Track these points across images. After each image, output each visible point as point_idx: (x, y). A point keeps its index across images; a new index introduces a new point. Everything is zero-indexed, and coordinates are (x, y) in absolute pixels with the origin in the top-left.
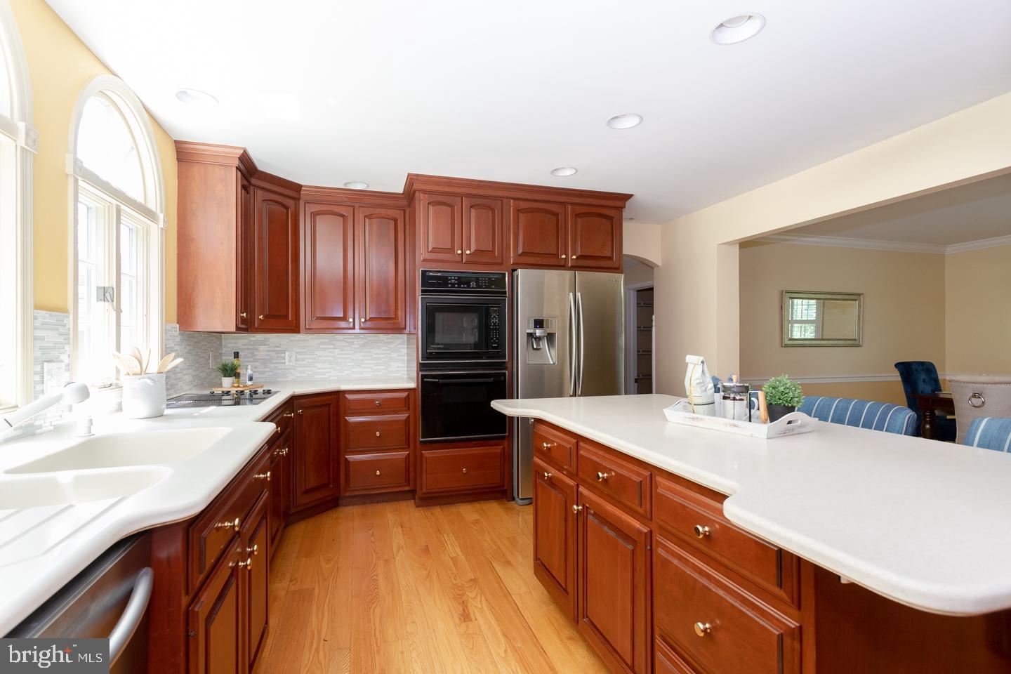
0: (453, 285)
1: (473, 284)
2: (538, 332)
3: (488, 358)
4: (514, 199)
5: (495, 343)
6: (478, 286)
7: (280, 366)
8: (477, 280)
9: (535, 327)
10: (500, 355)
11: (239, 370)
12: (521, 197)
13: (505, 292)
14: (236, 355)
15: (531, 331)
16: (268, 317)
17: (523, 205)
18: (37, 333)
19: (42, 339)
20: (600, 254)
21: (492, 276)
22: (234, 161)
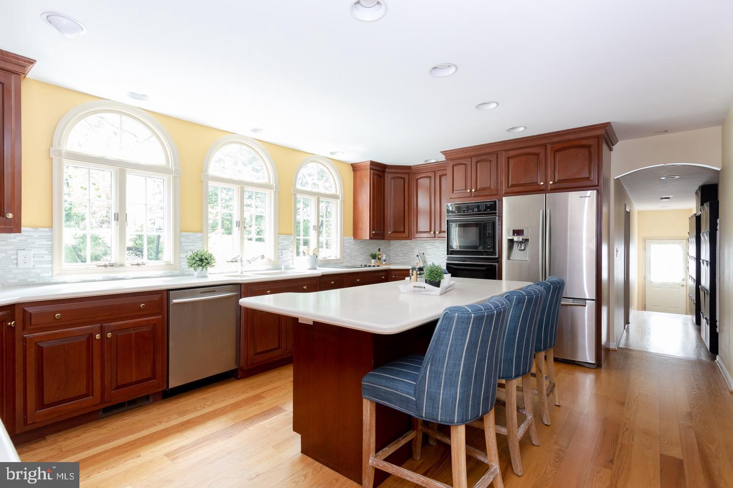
0: (464, 211)
1: (476, 210)
2: (516, 238)
3: (487, 255)
4: (504, 150)
5: (489, 245)
6: (479, 210)
7: (412, 256)
8: (478, 207)
9: (514, 235)
10: (494, 253)
11: (380, 257)
12: (510, 148)
13: (496, 213)
14: (379, 250)
15: (511, 238)
16: (394, 232)
17: (512, 153)
18: (280, 241)
19: (282, 243)
20: (577, 177)
21: (487, 203)
22: (369, 167)
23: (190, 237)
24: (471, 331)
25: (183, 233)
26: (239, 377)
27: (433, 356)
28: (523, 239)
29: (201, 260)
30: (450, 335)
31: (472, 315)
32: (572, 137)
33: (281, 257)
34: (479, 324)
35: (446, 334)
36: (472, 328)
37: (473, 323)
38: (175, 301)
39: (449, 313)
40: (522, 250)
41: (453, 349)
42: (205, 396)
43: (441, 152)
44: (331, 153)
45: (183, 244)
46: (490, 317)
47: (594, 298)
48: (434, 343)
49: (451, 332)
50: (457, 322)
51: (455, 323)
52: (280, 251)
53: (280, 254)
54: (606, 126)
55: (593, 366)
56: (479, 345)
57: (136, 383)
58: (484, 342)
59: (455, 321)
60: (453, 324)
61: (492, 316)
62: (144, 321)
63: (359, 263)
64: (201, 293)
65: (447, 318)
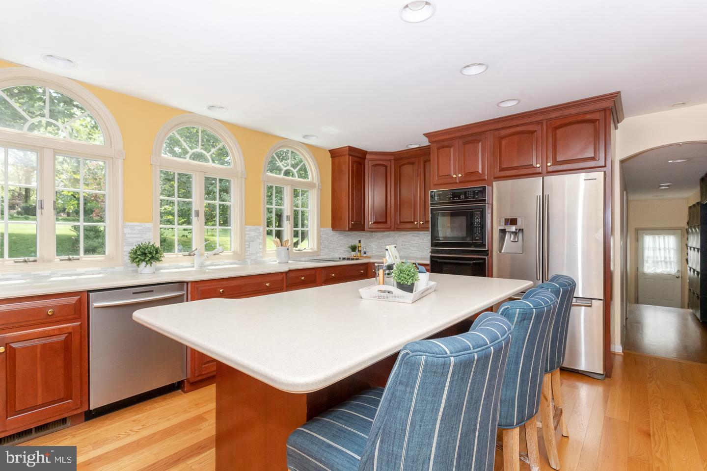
0: (449, 199)
1: (462, 197)
2: (508, 228)
4: (495, 130)
5: (477, 236)
6: (466, 197)
8: (465, 193)
9: (506, 224)
10: (483, 245)
11: (360, 249)
12: (501, 127)
13: (485, 200)
14: (360, 242)
15: (502, 228)
16: (375, 223)
17: (504, 133)
18: (246, 233)
19: (249, 234)
20: (580, 157)
21: (475, 189)
22: (347, 153)
23: (136, 228)
24: (451, 387)
25: (127, 223)
26: (186, 389)
27: (385, 425)
28: (516, 229)
29: (144, 254)
30: (412, 393)
31: (452, 359)
32: (573, 111)
33: (247, 249)
34: (464, 373)
35: (405, 392)
36: (451, 382)
37: (453, 374)
38: (96, 304)
39: (411, 355)
40: (515, 242)
41: (418, 418)
42: (137, 417)
43: (424, 134)
44: (304, 137)
45: (127, 236)
46: (484, 359)
47: (602, 298)
48: (386, 404)
49: (414, 388)
50: (425, 371)
51: (420, 373)
52: (248, 243)
53: (247, 246)
54: (615, 97)
55: (600, 377)
56: (464, 409)
57: (43, 405)
58: (474, 403)
59: (421, 369)
60: (417, 375)
61: (487, 357)
62: (54, 330)
63: (337, 256)
64: (133, 293)
65: (406, 363)
